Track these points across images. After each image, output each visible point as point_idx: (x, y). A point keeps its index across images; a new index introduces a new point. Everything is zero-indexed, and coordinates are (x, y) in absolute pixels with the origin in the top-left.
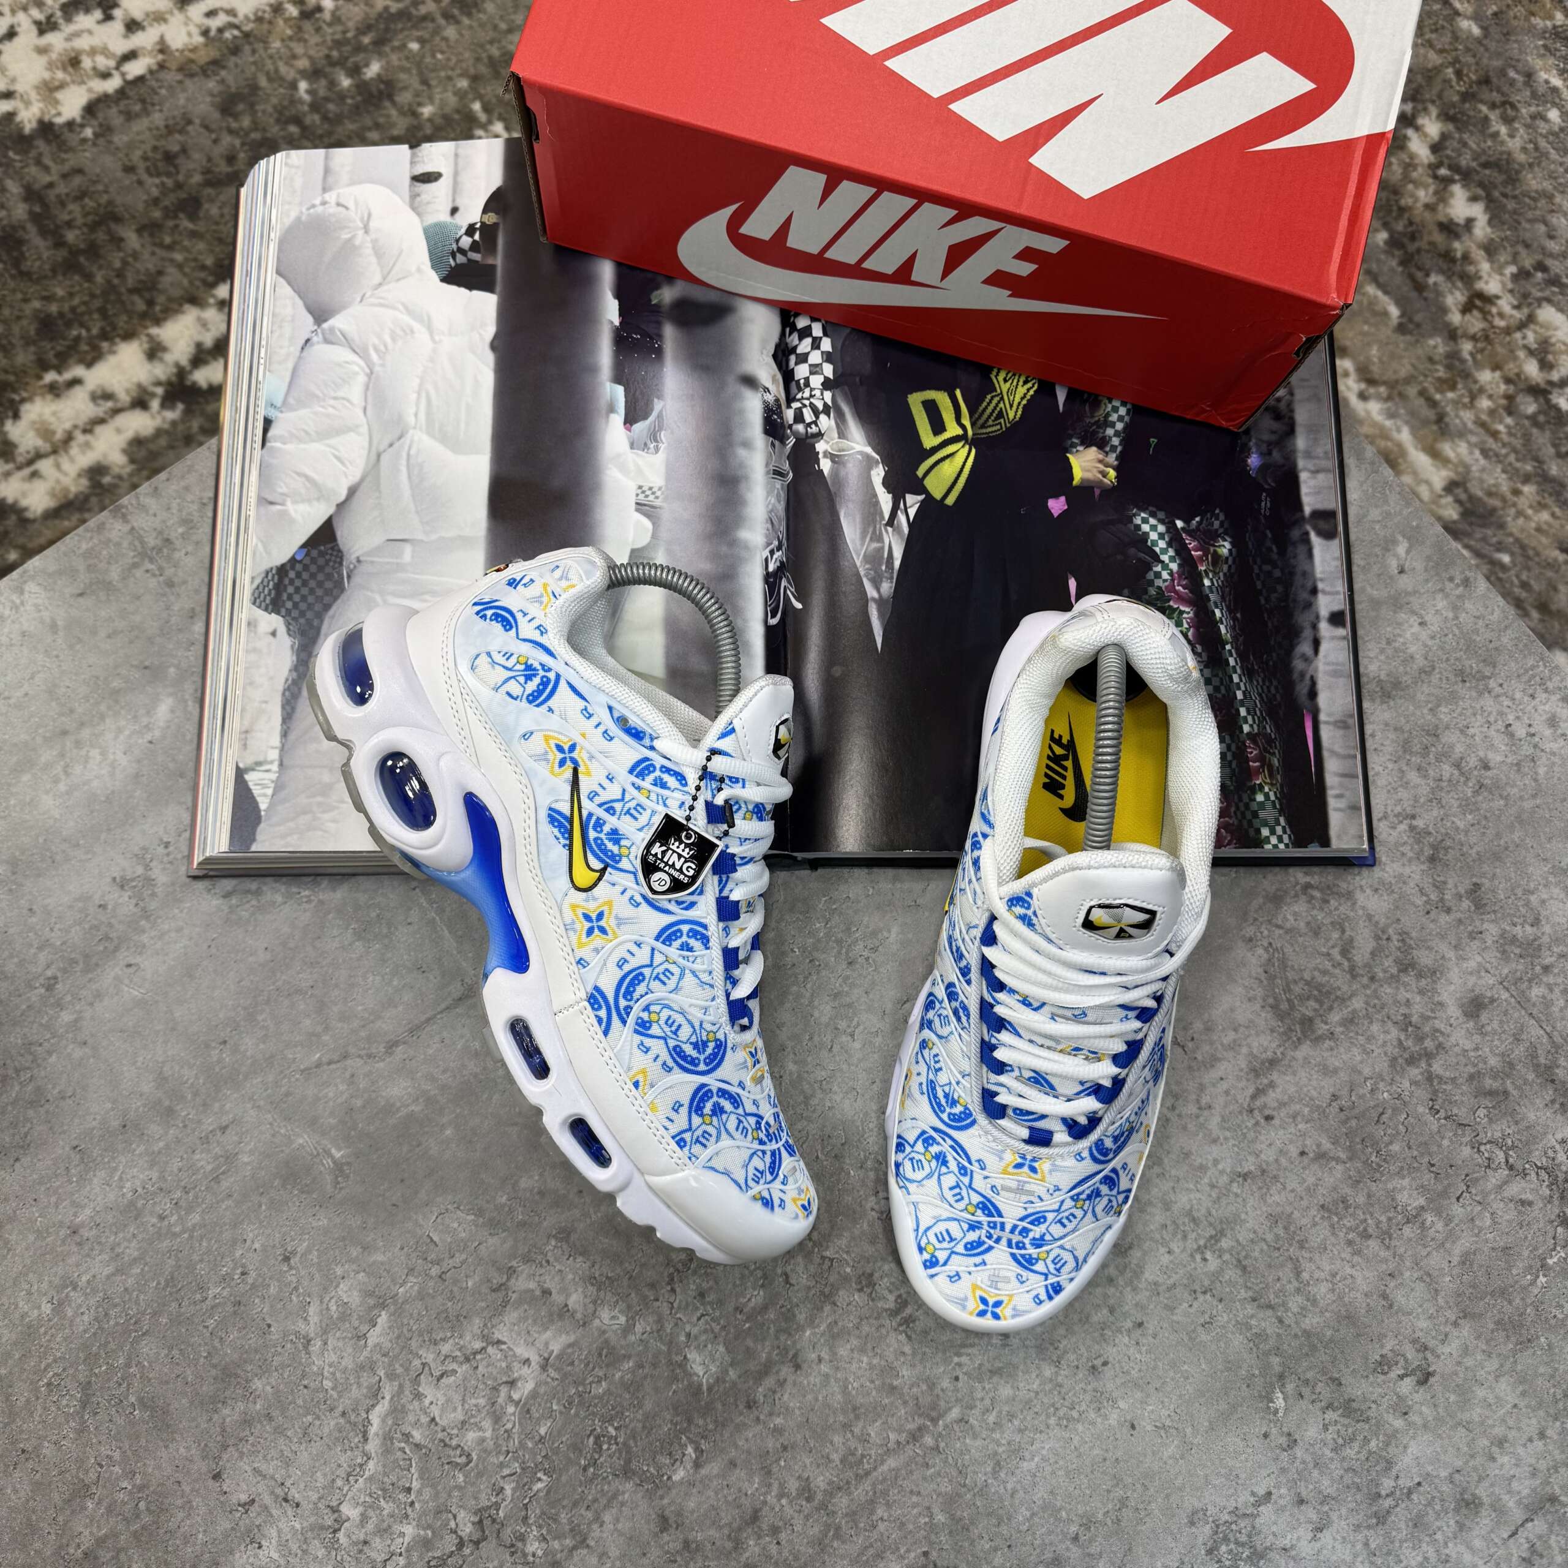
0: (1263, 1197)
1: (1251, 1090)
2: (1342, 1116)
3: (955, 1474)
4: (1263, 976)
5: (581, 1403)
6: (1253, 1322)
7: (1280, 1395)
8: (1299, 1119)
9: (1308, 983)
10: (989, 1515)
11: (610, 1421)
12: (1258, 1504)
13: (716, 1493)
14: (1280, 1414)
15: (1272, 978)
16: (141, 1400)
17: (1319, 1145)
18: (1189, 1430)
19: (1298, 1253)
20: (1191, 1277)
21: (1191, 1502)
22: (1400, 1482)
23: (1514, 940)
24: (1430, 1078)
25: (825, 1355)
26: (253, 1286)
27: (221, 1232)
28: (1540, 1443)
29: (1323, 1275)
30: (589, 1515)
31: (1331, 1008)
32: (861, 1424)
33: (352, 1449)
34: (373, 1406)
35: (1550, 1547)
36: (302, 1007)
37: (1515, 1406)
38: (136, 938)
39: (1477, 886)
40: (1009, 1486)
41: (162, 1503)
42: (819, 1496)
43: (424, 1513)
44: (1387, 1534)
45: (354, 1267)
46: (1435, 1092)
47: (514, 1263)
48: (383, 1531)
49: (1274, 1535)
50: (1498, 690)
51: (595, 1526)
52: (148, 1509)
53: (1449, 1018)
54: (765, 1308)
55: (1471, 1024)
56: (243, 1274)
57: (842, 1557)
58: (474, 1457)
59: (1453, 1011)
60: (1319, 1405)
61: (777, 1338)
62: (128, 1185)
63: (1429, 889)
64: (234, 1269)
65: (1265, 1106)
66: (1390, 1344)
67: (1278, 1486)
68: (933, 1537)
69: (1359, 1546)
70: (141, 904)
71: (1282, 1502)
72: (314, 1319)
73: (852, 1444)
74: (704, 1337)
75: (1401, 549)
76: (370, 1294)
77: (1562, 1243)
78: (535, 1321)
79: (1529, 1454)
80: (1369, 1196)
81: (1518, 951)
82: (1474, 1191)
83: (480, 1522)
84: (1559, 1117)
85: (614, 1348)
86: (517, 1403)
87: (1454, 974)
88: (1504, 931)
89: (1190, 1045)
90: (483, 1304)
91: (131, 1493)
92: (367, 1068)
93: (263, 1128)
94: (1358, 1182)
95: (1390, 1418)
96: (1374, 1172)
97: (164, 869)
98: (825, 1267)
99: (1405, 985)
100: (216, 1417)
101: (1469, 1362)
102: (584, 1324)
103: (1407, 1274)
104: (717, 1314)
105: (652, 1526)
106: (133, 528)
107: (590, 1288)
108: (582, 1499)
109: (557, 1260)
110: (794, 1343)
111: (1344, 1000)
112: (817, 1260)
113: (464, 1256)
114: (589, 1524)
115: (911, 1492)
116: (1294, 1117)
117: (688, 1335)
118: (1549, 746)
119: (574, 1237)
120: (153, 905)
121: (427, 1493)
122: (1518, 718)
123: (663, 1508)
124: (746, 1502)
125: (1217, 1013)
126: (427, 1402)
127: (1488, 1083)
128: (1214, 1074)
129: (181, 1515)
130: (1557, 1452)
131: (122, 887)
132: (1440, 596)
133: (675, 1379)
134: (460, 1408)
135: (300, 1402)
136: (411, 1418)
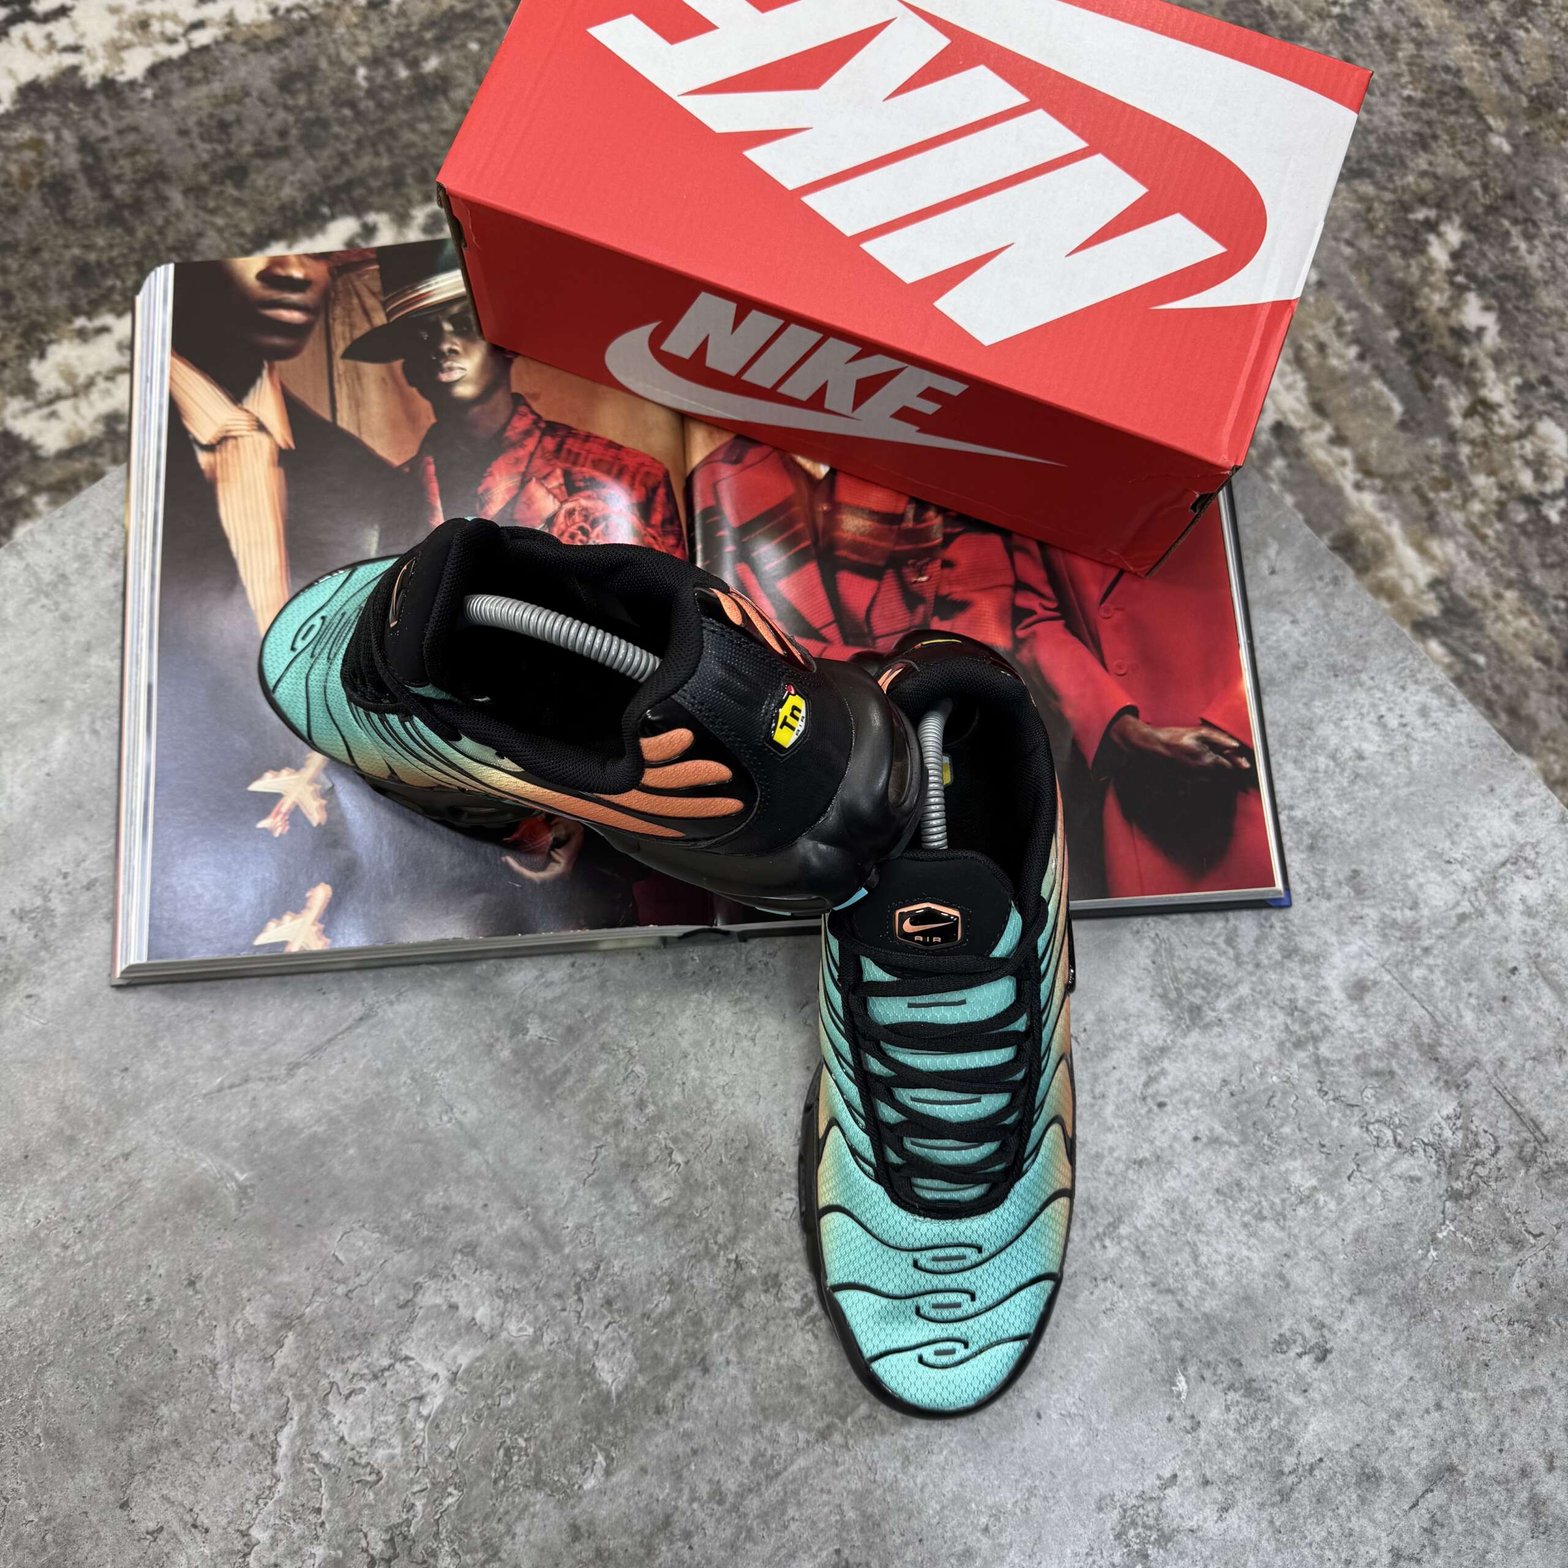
0: (1159, 1184)
1: (1143, 1078)
2: (1233, 1100)
3: (864, 1470)
4: (1151, 967)
5: (490, 1416)
6: (1154, 1307)
7: (1182, 1378)
8: (1191, 1105)
9: (1195, 972)
10: (900, 1510)
11: (520, 1432)
12: (1164, 1487)
13: (627, 1499)
14: (1183, 1397)
15: (1160, 969)
16: (47, 1432)
17: (1211, 1130)
18: (1094, 1417)
19: (1195, 1238)
20: (1092, 1266)
21: (1098, 1489)
22: (1303, 1459)
23: (1394, 924)
24: (1318, 1061)
25: (733, 1357)
26: (159, 1312)
27: (125, 1260)
28: (1436, 1415)
29: (1220, 1258)
30: (501, 1528)
31: (1218, 996)
32: (770, 1425)
33: (260, 1472)
34: (282, 1427)
35: (1450, 1516)
36: (203, 1032)
37: (1411, 1379)
38: (35, 969)
39: (1356, 873)
40: (919, 1480)
41: (69, 1535)
42: (730, 1499)
43: (335, 1534)
44: (1291, 1512)
45: (260, 1288)
46: (1323, 1074)
47: (420, 1279)
48: (293, 1553)
49: (1181, 1516)
50: (1370, 683)
51: (507, 1539)
52: (54, 1541)
53: (1333, 1003)
54: (672, 1314)
55: (1355, 1007)
56: (148, 1300)
57: (755, 1559)
58: (384, 1473)
59: (1338, 994)
60: (1221, 1386)
61: (685, 1342)
62: (31, 1215)
63: (1310, 877)
64: (139, 1295)
65: (1157, 1093)
66: (1287, 1323)
67: (1183, 1468)
68: (844, 1534)
69: (1265, 1524)
70: (41, 935)
71: (1187, 1484)
72: (220, 1343)
73: (763, 1445)
74: (611, 1345)
75: (1272, 551)
76: (275, 1315)
77: (1451, 1217)
78: (442, 1336)
79: (1426, 1426)
80: (1263, 1178)
81: (1398, 934)
82: (1364, 1169)
83: (392, 1539)
84: (1443, 1093)
85: (522, 1360)
86: (426, 1419)
87: (1337, 958)
88: (1384, 915)
89: (1083, 1036)
90: (390, 1321)
91: (37, 1526)
92: (269, 1091)
93: (166, 1154)
94: (1251, 1165)
95: (1291, 1396)
96: (1266, 1155)
97: (62, 900)
98: (731, 1269)
99: (1290, 970)
100: (122, 1445)
101: (1365, 1337)
102: (492, 1338)
103: (1302, 1254)
104: (625, 1321)
105: (564, 1536)
106: (28, 565)
107: (497, 1301)
108: (494, 1512)
109: (462, 1274)
110: (702, 1346)
111: (1230, 987)
112: (722, 1261)
113: (370, 1274)
114: (501, 1537)
115: (822, 1490)
116: (1186, 1103)
117: (597, 1343)
118: (1420, 735)
119: (480, 1251)
120: (53, 936)
121: (338, 1512)
122: (1390, 710)
123: (574, 1518)
124: (658, 1508)
125: (1106, 1004)
126: (336, 1421)
127: (1374, 1064)
128: (1107, 1064)
129: (87, 1546)
130: (1453, 1422)
131: (21, 919)
132: (1310, 594)
133: (584, 1388)
134: (369, 1426)
135: (207, 1426)
136: (320, 1438)
